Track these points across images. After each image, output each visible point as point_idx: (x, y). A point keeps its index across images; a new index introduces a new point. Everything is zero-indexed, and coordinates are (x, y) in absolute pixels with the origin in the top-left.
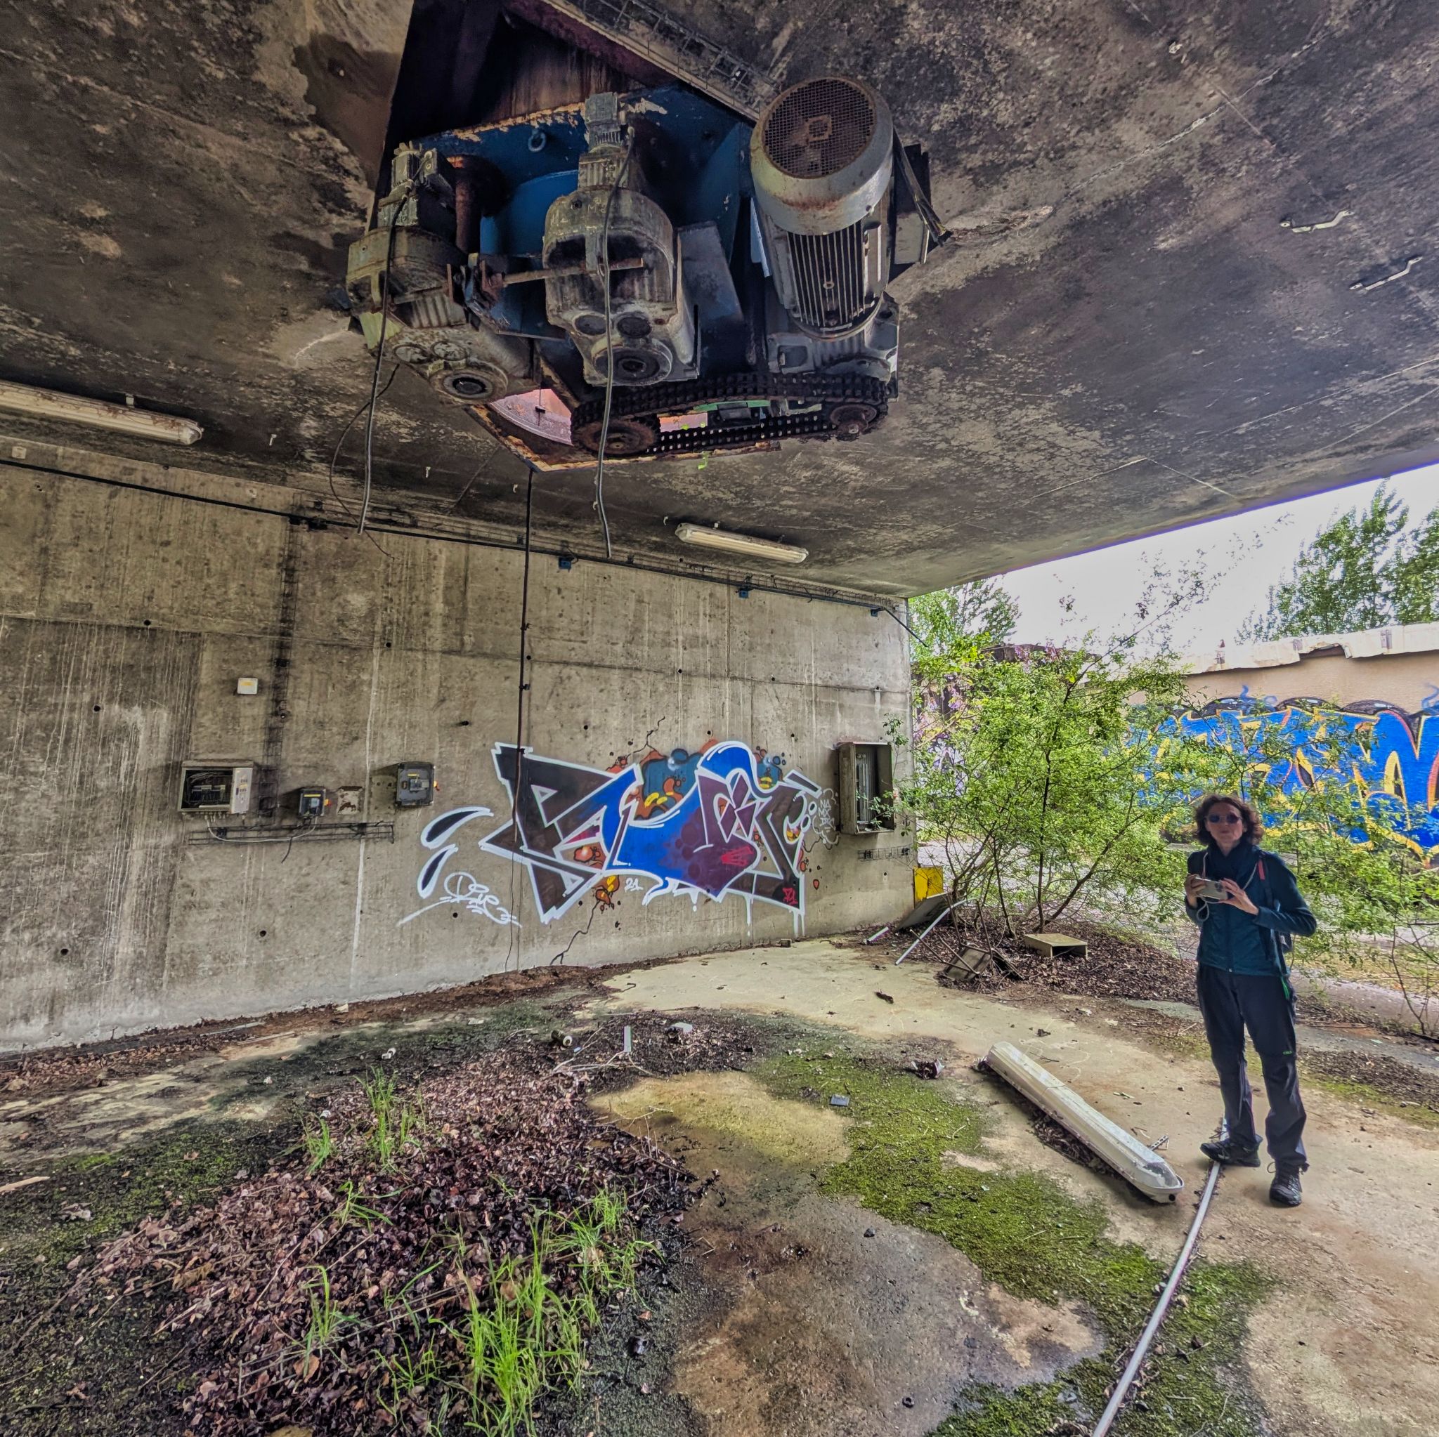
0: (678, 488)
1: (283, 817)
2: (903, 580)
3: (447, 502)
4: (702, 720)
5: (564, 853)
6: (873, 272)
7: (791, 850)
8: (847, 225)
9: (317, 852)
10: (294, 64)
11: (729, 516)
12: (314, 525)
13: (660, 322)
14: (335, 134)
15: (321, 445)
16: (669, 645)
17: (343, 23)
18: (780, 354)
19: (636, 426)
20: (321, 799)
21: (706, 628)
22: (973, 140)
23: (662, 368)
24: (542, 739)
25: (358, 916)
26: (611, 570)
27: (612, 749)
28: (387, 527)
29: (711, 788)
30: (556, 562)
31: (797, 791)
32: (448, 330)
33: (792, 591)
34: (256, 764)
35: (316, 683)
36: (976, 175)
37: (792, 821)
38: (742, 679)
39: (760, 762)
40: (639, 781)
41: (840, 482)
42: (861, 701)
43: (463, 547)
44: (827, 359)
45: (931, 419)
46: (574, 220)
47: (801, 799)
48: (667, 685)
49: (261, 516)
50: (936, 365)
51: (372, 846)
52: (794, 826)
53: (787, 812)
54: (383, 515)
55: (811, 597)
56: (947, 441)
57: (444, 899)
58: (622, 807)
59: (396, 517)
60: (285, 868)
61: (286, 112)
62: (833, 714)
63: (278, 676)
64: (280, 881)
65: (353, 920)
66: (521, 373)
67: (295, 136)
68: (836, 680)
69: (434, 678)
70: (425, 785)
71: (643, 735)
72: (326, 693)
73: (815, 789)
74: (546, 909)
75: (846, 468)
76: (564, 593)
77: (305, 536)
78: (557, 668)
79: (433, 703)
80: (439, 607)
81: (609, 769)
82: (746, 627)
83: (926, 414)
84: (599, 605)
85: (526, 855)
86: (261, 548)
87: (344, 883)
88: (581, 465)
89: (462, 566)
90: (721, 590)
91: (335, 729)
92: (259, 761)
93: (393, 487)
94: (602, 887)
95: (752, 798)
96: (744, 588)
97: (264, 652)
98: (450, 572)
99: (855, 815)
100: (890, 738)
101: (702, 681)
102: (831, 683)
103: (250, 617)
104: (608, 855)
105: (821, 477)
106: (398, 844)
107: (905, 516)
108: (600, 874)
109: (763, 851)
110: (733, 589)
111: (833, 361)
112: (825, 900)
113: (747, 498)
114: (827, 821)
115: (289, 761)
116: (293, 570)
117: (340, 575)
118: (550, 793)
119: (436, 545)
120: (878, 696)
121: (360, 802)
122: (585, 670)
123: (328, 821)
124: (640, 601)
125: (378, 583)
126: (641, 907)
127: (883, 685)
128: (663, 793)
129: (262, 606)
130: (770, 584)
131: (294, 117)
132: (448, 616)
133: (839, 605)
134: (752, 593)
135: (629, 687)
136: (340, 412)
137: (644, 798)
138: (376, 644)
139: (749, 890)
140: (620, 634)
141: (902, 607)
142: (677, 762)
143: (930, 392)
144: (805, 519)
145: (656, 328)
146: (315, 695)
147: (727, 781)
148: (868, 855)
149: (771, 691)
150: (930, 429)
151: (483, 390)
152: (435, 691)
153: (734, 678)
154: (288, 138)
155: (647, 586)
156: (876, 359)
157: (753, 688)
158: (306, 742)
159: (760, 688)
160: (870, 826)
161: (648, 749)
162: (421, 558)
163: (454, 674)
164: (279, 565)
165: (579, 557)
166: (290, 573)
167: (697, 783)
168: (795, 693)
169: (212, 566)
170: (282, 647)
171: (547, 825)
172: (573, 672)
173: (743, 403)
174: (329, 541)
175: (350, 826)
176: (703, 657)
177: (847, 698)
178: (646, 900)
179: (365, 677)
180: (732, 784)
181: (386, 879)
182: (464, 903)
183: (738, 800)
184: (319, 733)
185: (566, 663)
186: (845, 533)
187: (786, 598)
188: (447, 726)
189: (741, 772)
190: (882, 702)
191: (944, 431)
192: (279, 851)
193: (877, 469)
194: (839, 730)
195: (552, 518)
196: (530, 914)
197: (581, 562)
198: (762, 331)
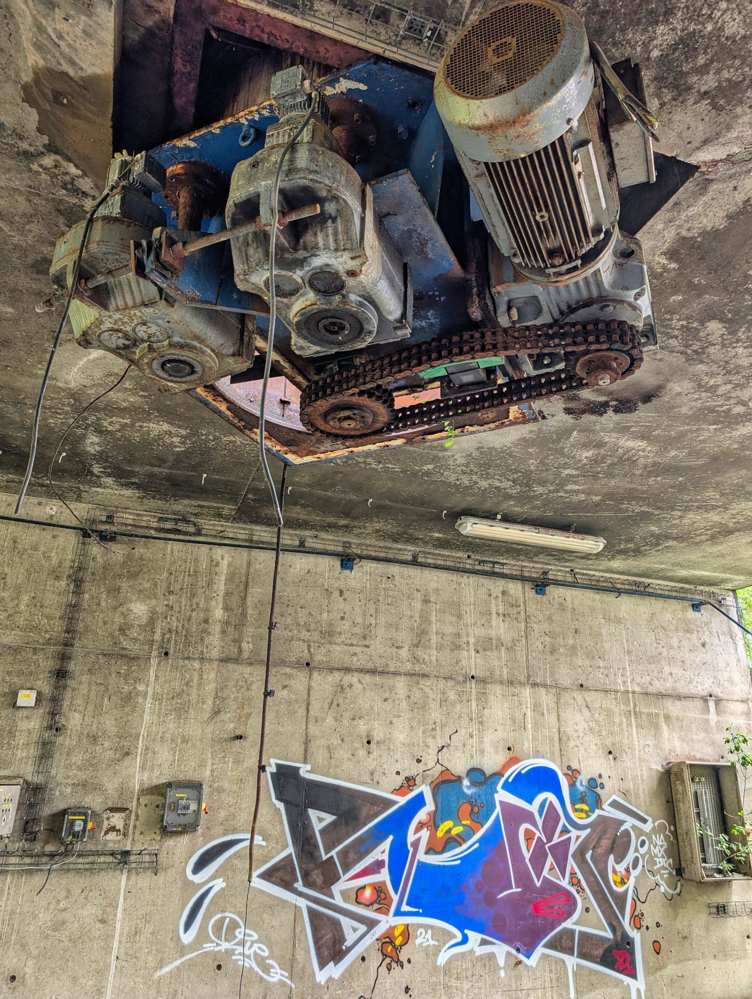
0: (452, 479)
1: (47, 842)
2: (725, 569)
3: (228, 509)
4: (500, 734)
5: (343, 893)
6: (595, 200)
7: (621, 899)
8: (547, 143)
9: (77, 883)
10: (23, 101)
11: (510, 506)
12: (104, 537)
13: (352, 274)
14: (69, 160)
15: (106, 461)
16: (458, 648)
17: (57, 54)
18: (509, 308)
19: (364, 400)
20: (85, 822)
21: (500, 629)
22: (701, 60)
23: (367, 327)
24: (320, 756)
25: (113, 963)
26: (394, 569)
27: (398, 767)
28: (172, 536)
29: (514, 816)
30: (338, 563)
31: (622, 822)
32: (144, 309)
33: (596, 587)
34: (26, 782)
35: (93, 695)
36: (713, 98)
37: (619, 860)
38: (545, 686)
39: (572, 785)
40: (430, 806)
41: (627, 460)
42: (691, 711)
43: (244, 553)
44: (564, 308)
45: (719, 380)
46: (250, 179)
47: (627, 833)
48: (460, 694)
49: (58, 531)
50: (712, 317)
51: (133, 877)
52: (621, 868)
53: (611, 850)
54: (169, 525)
55: (619, 592)
56: (743, 403)
57: (208, 947)
58: (411, 838)
59: (181, 526)
60: (42, 901)
61: (24, 146)
62: (657, 727)
63: (56, 688)
64: (35, 917)
65: (107, 968)
66: (231, 351)
67: (35, 167)
68: (657, 686)
69: (210, 688)
70: (193, 807)
71: (433, 751)
72: (101, 705)
73: (645, 821)
74: (322, 965)
75: (631, 444)
76: (347, 595)
77: (95, 549)
78: (337, 675)
79: (207, 715)
80: (218, 613)
81: (396, 791)
82: (546, 627)
83: (712, 375)
84: (382, 607)
85: (301, 894)
86: (55, 561)
87: (102, 921)
88: (332, 455)
89: (244, 571)
90: (515, 588)
91: (107, 744)
92: (29, 779)
93: (176, 496)
94: (387, 939)
95: (565, 831)
96: (541, 585)
97: (46, 663)
98: (230, 578)
99: (698, 856)
100: (734, 758)
101: (497, 689)
102: (651, 689)
103: (36, 628)
104: (395, 898)
105: (604, 457)
106: (161, 878)
107: (711, 494)
108: (387, 922)
109: (586, 899)
110: (528, 586)
111: (572, 310)
112: (671, 970)
113: (527, 485)
114: (662, 862)
115: (59, 779)
116: (82, 581)
117: (125, 585)
118: (329, 818)
119: (219, 552)
120: (712, 704)
121: (126, 826)
122: (367, 678)
123: (91, 847)
124: (426, 601)
125: (160, 592)
126: (435, 968)
127: (717, 691)
128: (458, 821)
129: (50, 618)
130: (570, 579)
131: (32, 149)
132: (227, 623)
133: (653, 600)
134: (550, 589)
135: (417, 695)
136: (118, 426)
137: (436, 827)
138: (154, 653)
139: (570, 951)
140: (405, 637)
141: (730, 600)
142: (474, 784)
143: (711, 350)
144: (597, 505)
145: (350, 282)
146: (91, 708)
147: (534, 808)
148: (721, 910)
149: (580, 699)
150: (720, 391)
151: (193, 372)
152: (210, 702)
153: (535, 685)
154: (30, 170)
155: (433, 585)
156: (622, 302)
157: (558, 696)
158: (77, 758)
159: (566, 697)
160: (720, 872)
161: (439, 768)
162: (204, 565)
163: (231, 683)
164: (69, 576)
165: (361, 557)
166: (78, 583)
167: (498, 810)
168: (609, 702)
169: (9, 580)
170: (64, 658)
171: (325, 857)
172: (355, 680)
173: (473, 363)
174: (118, 551)
175: (113, 854)
176: (498, 661)
177: (674, 708)
178: (442, 959)
179: (141, 688)
180: (540, 812)
181: (146, 918)
182: (229, 953)
183: (549, 831)
184: (91, 748)
185: (348, 670)
186: (645, 517)
187: (590, 594)
188: (220, 741)
189: (551, 797)
190: (718, 712)
191: (738, 393)
192: (37, 880)
193: (667, 443)
194: (667, 746)
195: (332, 520)
196: (303, 970)
197: (364, 562)
198: (485, 283)
